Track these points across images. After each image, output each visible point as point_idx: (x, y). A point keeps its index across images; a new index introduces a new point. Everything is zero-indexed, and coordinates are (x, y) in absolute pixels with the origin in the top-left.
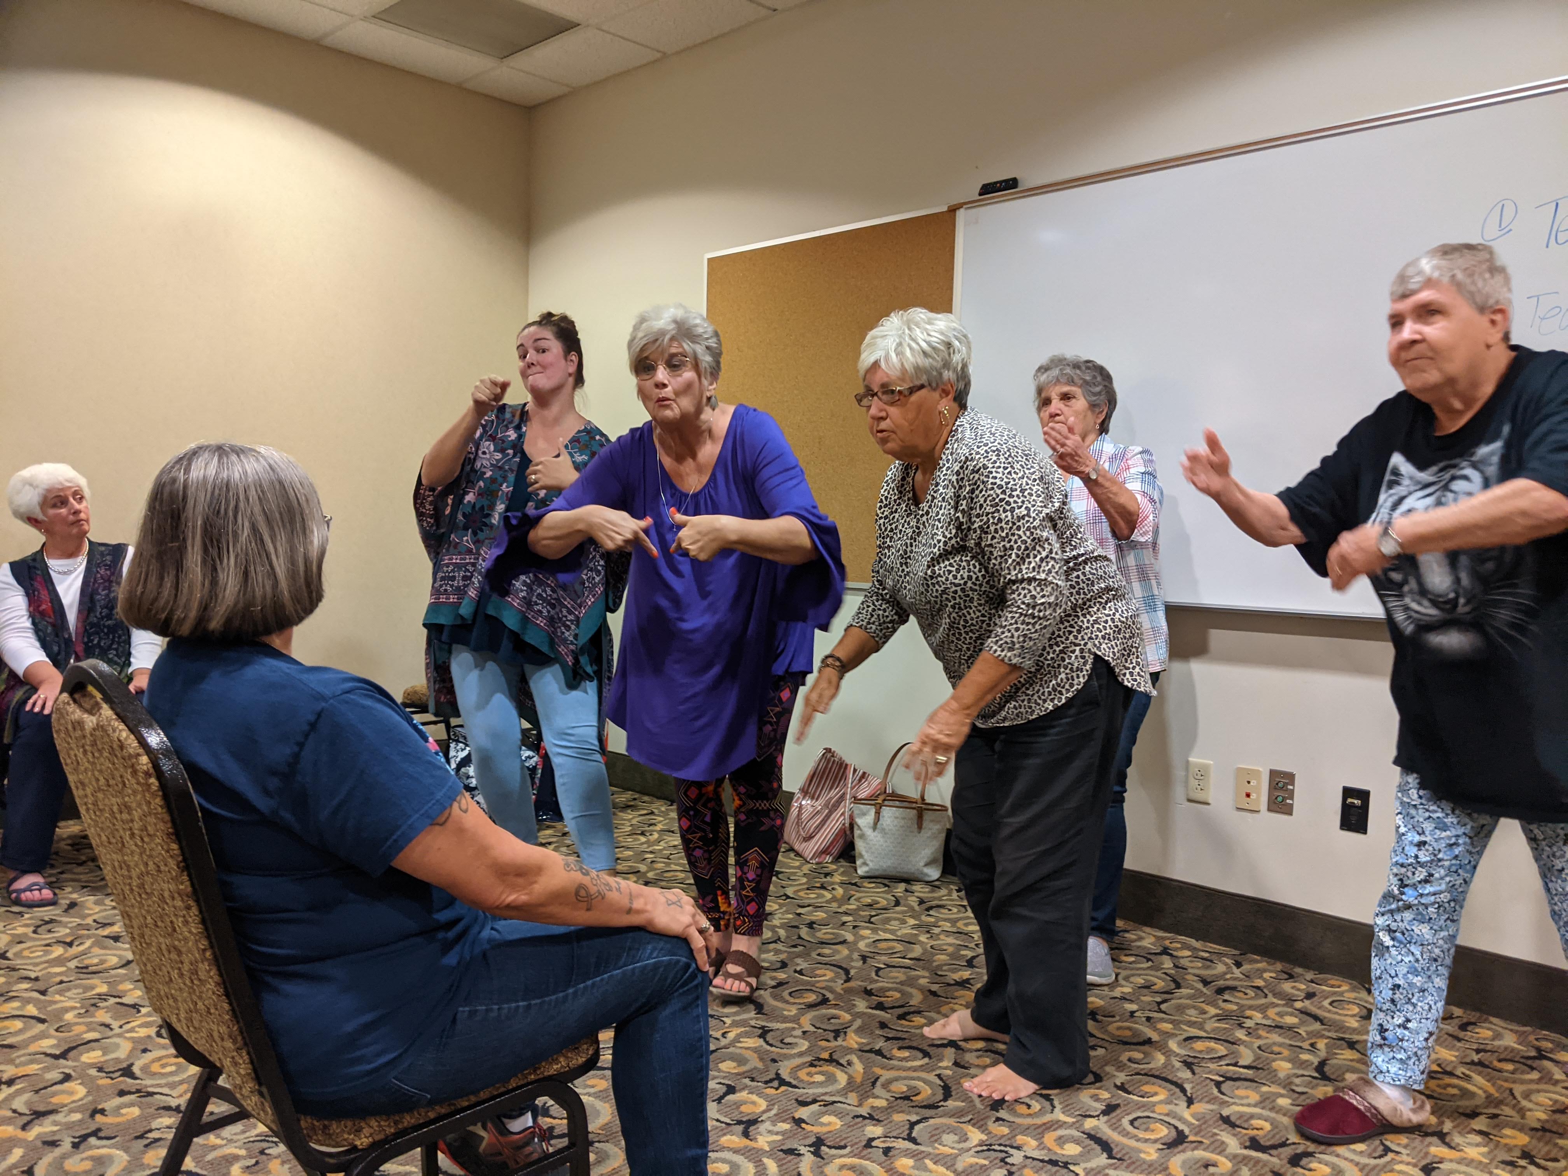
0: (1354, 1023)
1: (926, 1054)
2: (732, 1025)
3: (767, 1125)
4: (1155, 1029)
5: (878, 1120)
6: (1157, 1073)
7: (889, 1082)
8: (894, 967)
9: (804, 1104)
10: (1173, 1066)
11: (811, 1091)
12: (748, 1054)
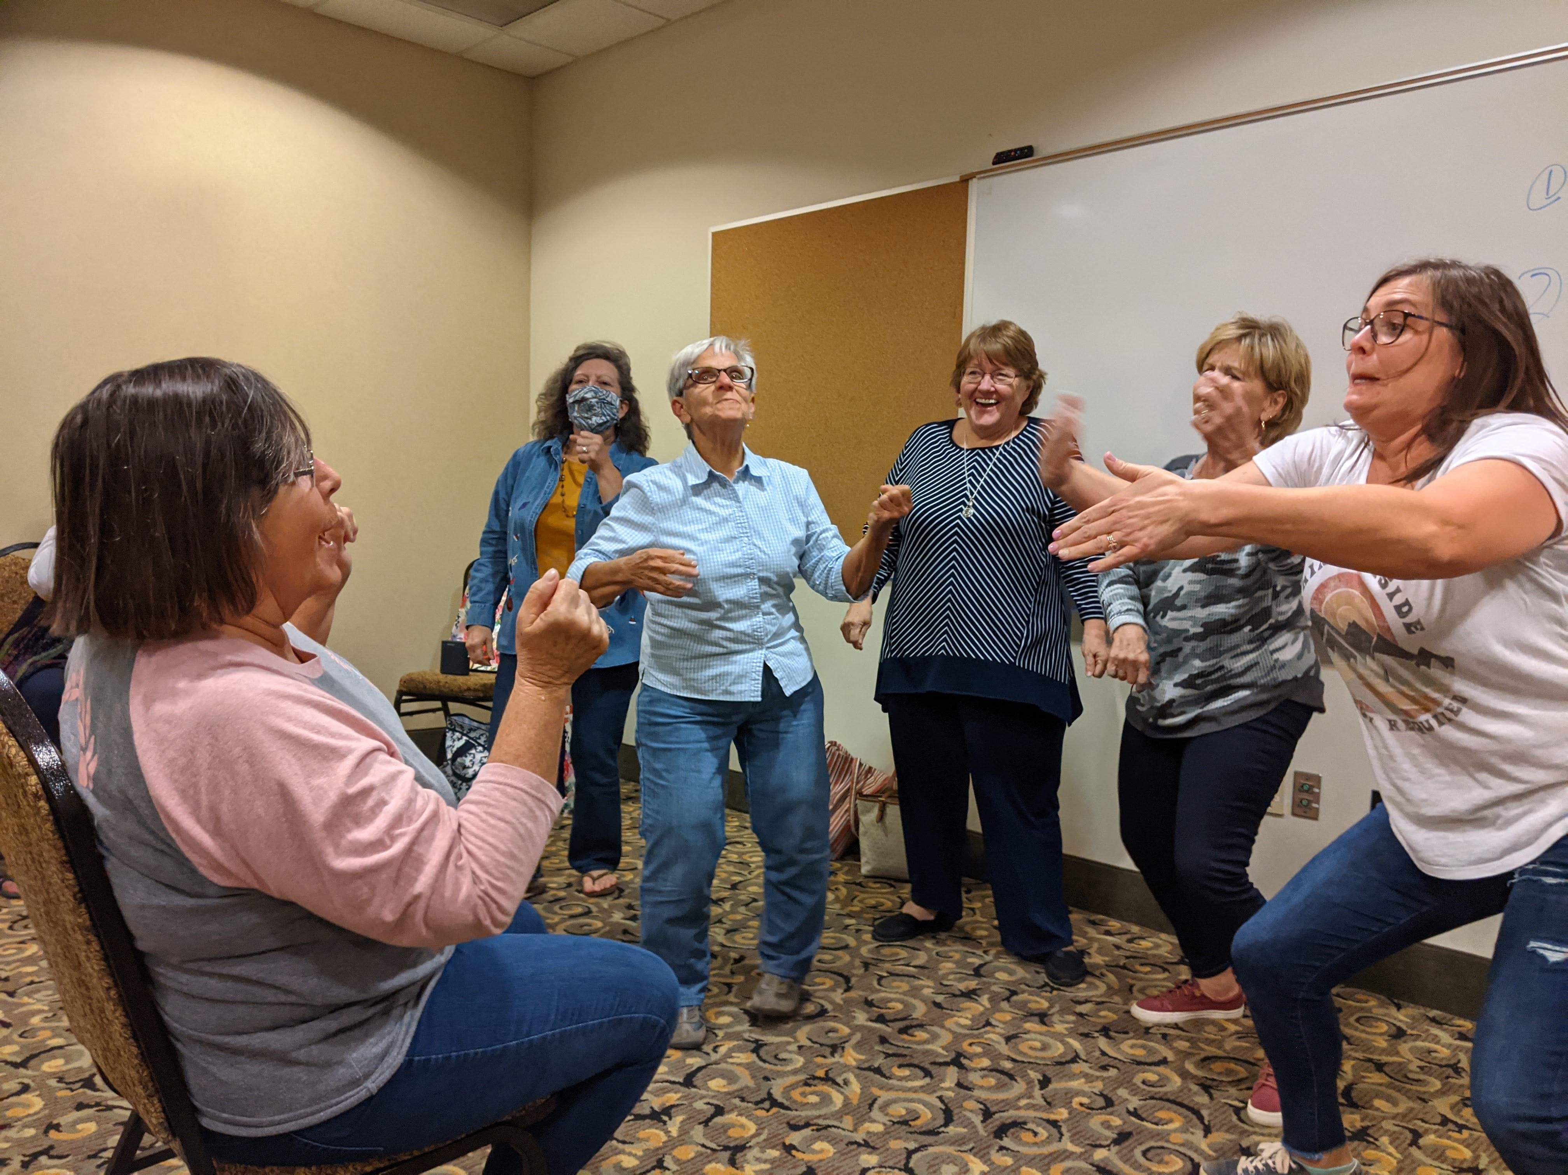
0: (1382, 1043)
1: (927, 1073)
2: (723, 1039)
3: (755, 1152)
4: (1172, 1048)
5: (874, 1148)
6: (1172, 1098)
7: (887, 1104)
8: (898, 975)
9: (795, 1128)
10: (1190, 1090)
11: (803, 1114)
12: (739, 1071)
